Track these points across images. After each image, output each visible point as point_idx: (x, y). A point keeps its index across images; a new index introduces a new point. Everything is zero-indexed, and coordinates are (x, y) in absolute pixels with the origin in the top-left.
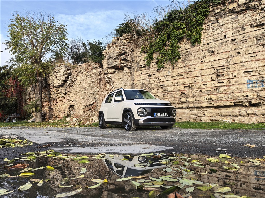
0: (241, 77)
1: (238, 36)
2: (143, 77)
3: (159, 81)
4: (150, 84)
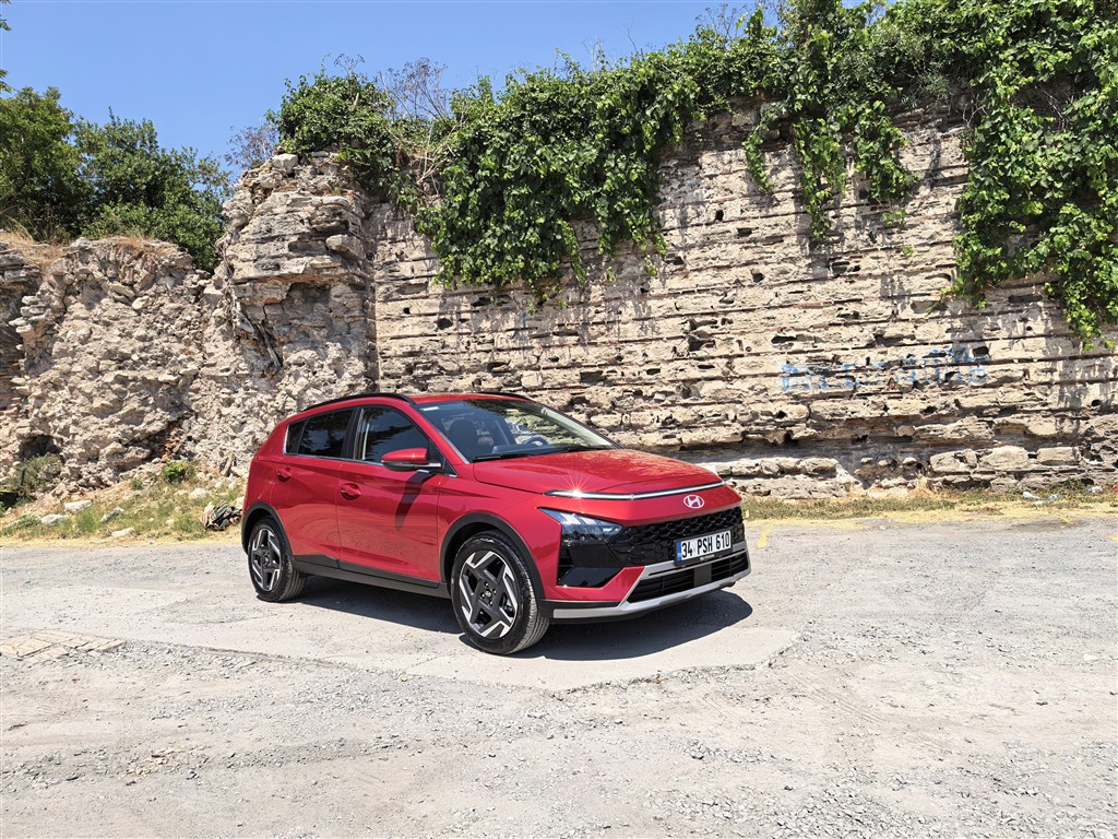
0: (766, 353)
1: (759, 220)
2: (417, 324)
3: (486, 347)
4: (446, 357)
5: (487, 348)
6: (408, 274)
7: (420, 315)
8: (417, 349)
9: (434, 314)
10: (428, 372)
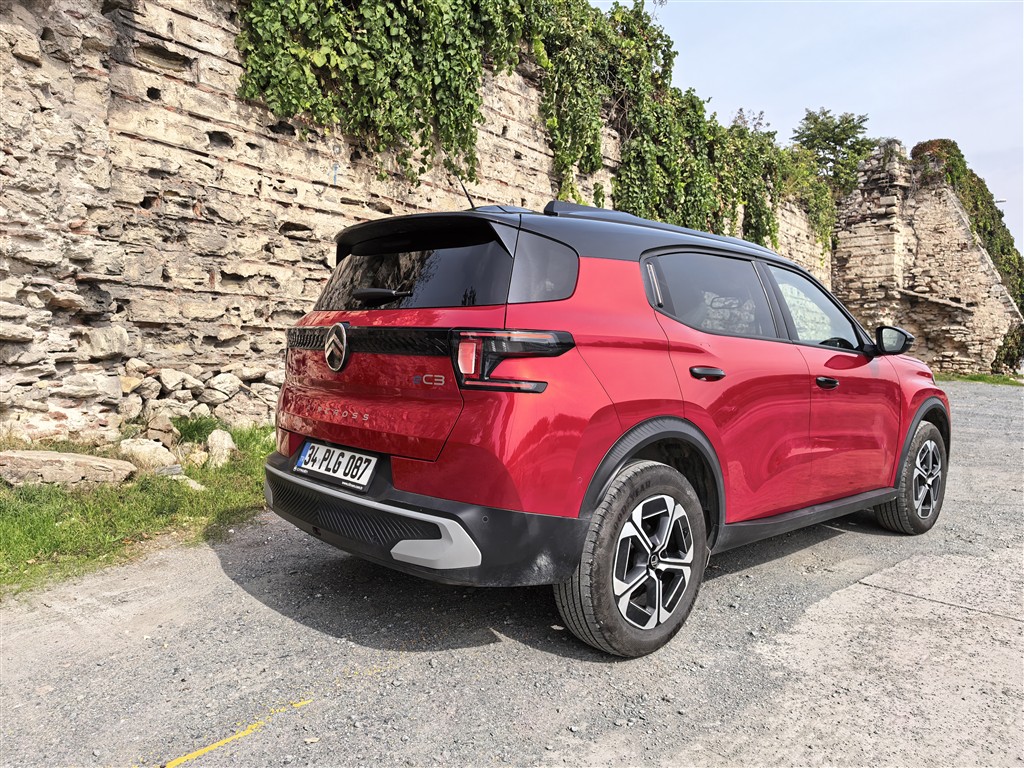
1: (527, 149)
2: (175, 126)
3: (284, 198)
4: (226, 197)
5: (285, 200)
6: (163, 31)
7: (180, 111)
8: (173, 168)
9: (206, 119)
10: (190, 213)
